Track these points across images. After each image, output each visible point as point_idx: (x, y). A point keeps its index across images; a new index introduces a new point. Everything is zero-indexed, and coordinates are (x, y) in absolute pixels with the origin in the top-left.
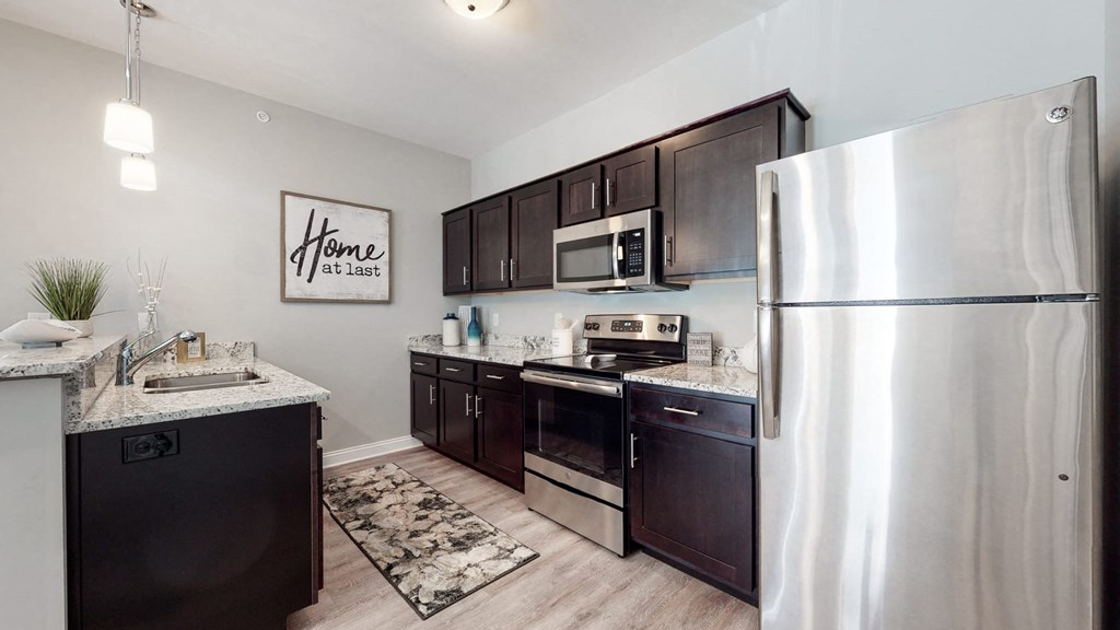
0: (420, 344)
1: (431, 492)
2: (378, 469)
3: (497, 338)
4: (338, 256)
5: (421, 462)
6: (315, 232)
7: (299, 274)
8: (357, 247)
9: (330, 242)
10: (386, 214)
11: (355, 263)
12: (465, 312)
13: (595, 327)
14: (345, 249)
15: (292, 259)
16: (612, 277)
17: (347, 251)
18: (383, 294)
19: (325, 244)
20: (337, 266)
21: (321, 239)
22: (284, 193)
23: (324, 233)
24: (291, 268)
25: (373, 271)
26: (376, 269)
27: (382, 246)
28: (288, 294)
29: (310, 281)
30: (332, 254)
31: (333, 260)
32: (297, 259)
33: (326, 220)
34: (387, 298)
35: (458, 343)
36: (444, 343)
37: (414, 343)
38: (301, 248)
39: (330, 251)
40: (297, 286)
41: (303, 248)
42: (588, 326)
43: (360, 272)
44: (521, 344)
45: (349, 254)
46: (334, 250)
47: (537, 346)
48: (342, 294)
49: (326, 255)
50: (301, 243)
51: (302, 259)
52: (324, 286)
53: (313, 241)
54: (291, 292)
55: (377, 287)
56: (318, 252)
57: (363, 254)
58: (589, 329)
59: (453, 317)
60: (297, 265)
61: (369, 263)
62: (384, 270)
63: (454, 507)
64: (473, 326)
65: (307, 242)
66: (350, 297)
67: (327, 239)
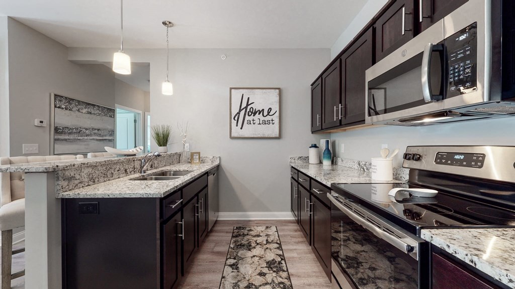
0: (297, 161)
1: (280, 255)
2: (267, 227)
3: (342, 161)
4: (254, 116)
5: (290, 230)
6: (244, 105)
7: (237, 126)
8: (263, 110)
9: (250, 109)
10: (277, 91)
11: (262, 118)
12: (322, 143)
13: (417, 158)
14: (257, 112)
15: (234, 119)
16: (422, 102)
17: (258, 113)
18: (276, 134)
19: (248, 110)
20: (253, 120)
21: (246, 108)
22: (231, 89)
23: (248, 105)
24: (234, 122)
25: (271, 122)
26: (272, 120)
27: (275, 108)
28: (233, 135)
29: (241, 128)
30: (251, 115)
31: (252, 117)
32: (236, 118)
33: (249, 98)
34: (278, 136)
35: (319, 162)
36: (310, 162)
37: (293, 161)
38: (238, 113)
39: (250, 113)
40: (236, 131)
41: (239, 113)
42: (407, 156)
43: (265, 123)
44: (356, 166)
45: (259, 114)
46: (252, 113)
47: (367, 169)
48: (256, 135)
49: (249, 115)
50: (238, 111)
51: (238, 118)
52: (248, 131)
53: (243, 109)
54: (234, 135)
55: (273, 130)
56: (245, 114)
57: (266, 113)
58: (409, 159)
59: (315, 146)
60: (236, 121)
61: (269, 118)
62: (276, 121)
63: (284, 275)
64: (326, 152)
65: (240, 110)
66: (259, 136)
67: (249, 107)
